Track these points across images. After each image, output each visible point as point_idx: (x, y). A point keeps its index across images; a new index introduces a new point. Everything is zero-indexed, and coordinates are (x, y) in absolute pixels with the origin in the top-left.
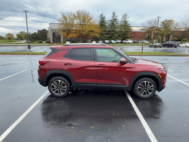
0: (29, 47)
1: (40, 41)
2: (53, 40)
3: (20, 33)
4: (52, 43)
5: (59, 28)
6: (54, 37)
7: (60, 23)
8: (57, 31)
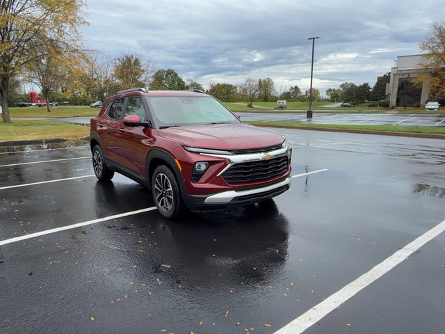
0: (310, 115)
1: (372, 103)
2: (398, 100)
3: (341, 86)
4: (393, 108)
5: (419, 67)
6: (401, 92)
7: (427, 52)
8: (411, 76)
